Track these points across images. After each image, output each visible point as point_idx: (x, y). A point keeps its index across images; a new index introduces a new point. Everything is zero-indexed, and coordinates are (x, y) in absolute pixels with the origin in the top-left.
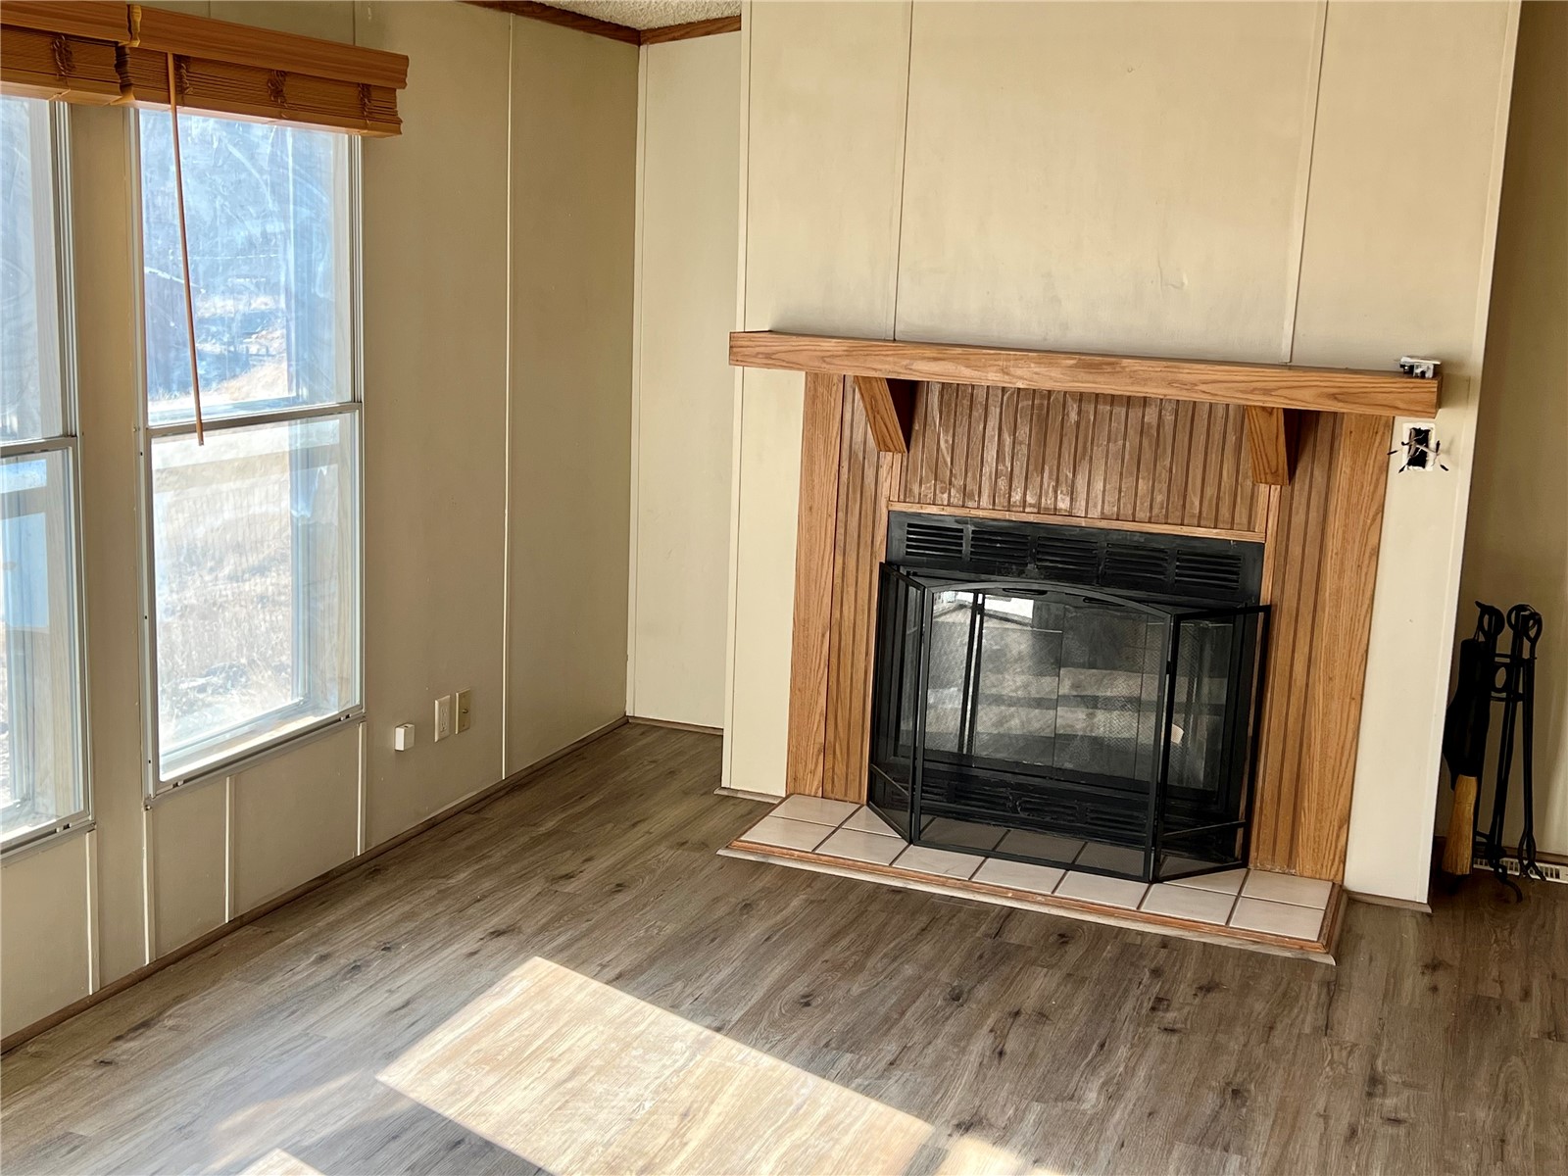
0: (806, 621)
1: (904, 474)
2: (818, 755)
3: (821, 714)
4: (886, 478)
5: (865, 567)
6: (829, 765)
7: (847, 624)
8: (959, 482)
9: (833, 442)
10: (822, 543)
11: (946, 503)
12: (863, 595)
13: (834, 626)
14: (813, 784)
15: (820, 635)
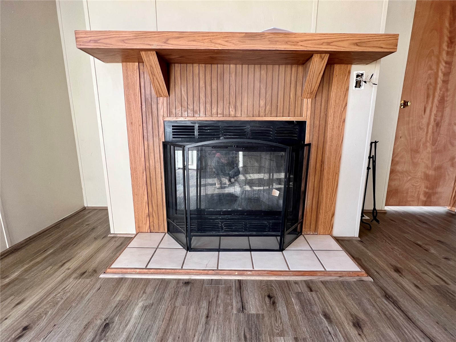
0: (135, 168)
1: (168, 106)
2: (147, 217)
3: (146, 203)
4: (161, 108)
5: (157, 144)
6: (151, 220)
7: (152, 168)
8: (191, 107)
9: (138, 95)
10: (138, 137)
11: (186, 116)
12: (157, 156)
13: (147, 169)
14: (146, 228)
15: (142, 173)
